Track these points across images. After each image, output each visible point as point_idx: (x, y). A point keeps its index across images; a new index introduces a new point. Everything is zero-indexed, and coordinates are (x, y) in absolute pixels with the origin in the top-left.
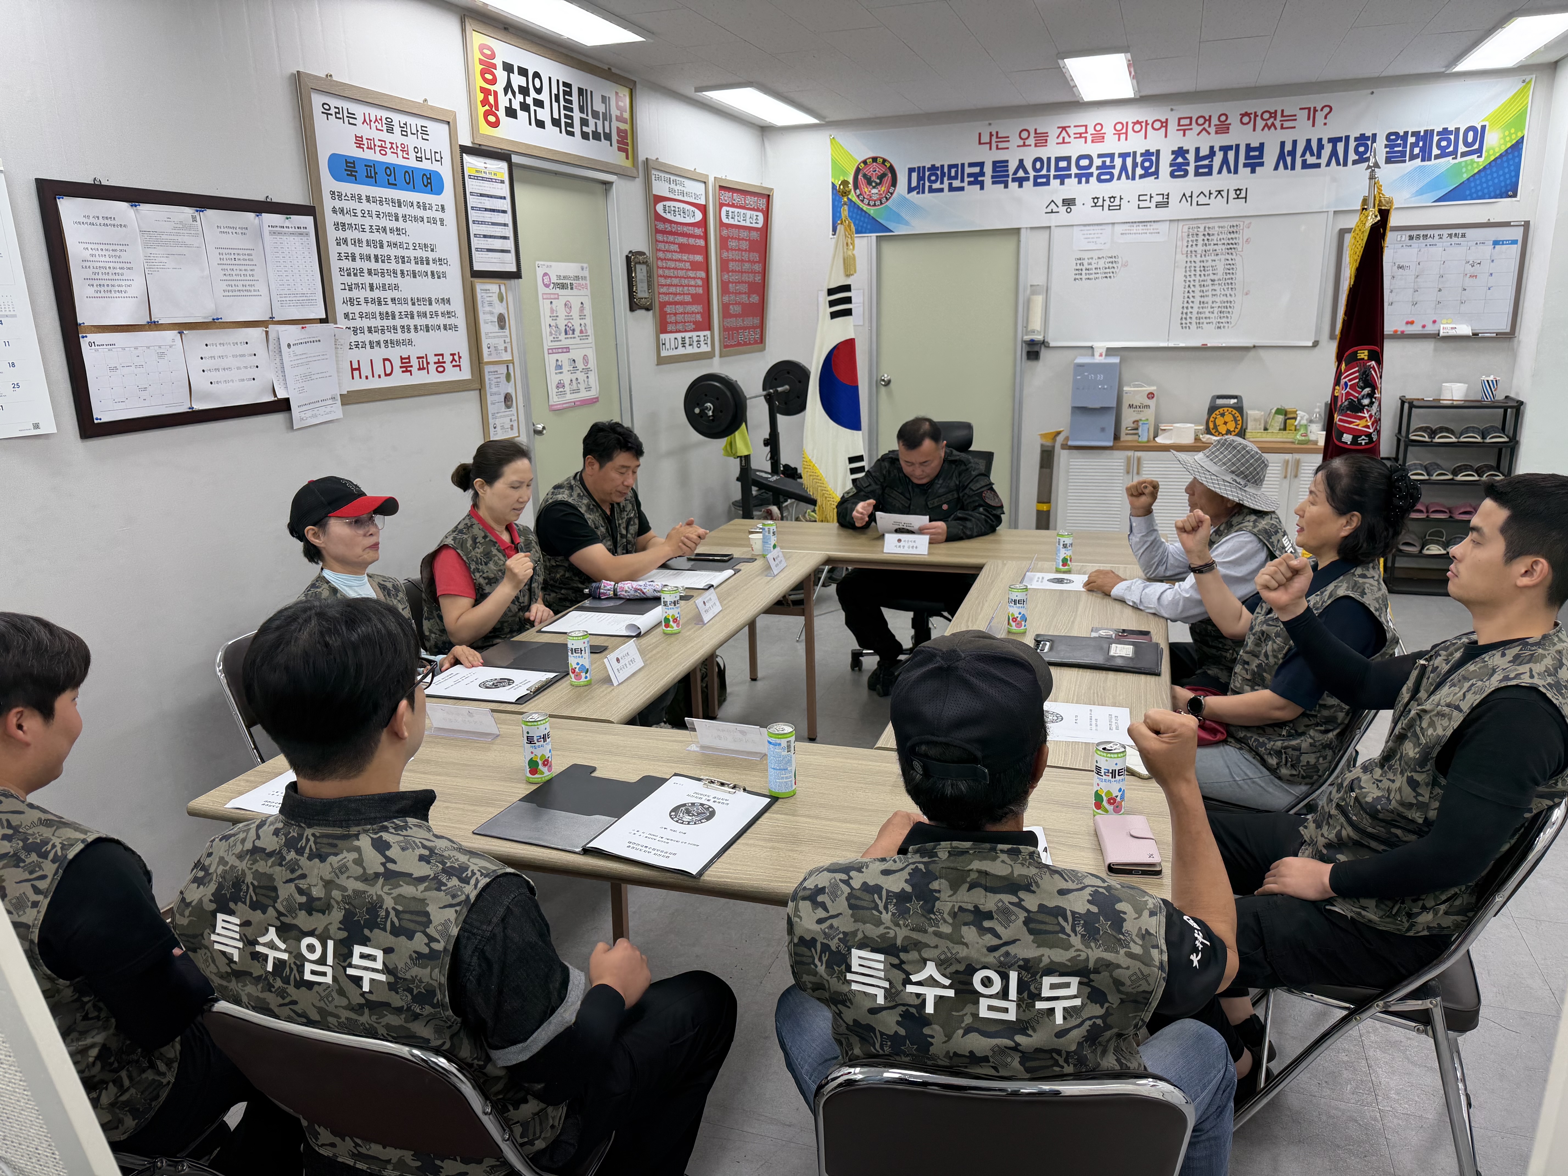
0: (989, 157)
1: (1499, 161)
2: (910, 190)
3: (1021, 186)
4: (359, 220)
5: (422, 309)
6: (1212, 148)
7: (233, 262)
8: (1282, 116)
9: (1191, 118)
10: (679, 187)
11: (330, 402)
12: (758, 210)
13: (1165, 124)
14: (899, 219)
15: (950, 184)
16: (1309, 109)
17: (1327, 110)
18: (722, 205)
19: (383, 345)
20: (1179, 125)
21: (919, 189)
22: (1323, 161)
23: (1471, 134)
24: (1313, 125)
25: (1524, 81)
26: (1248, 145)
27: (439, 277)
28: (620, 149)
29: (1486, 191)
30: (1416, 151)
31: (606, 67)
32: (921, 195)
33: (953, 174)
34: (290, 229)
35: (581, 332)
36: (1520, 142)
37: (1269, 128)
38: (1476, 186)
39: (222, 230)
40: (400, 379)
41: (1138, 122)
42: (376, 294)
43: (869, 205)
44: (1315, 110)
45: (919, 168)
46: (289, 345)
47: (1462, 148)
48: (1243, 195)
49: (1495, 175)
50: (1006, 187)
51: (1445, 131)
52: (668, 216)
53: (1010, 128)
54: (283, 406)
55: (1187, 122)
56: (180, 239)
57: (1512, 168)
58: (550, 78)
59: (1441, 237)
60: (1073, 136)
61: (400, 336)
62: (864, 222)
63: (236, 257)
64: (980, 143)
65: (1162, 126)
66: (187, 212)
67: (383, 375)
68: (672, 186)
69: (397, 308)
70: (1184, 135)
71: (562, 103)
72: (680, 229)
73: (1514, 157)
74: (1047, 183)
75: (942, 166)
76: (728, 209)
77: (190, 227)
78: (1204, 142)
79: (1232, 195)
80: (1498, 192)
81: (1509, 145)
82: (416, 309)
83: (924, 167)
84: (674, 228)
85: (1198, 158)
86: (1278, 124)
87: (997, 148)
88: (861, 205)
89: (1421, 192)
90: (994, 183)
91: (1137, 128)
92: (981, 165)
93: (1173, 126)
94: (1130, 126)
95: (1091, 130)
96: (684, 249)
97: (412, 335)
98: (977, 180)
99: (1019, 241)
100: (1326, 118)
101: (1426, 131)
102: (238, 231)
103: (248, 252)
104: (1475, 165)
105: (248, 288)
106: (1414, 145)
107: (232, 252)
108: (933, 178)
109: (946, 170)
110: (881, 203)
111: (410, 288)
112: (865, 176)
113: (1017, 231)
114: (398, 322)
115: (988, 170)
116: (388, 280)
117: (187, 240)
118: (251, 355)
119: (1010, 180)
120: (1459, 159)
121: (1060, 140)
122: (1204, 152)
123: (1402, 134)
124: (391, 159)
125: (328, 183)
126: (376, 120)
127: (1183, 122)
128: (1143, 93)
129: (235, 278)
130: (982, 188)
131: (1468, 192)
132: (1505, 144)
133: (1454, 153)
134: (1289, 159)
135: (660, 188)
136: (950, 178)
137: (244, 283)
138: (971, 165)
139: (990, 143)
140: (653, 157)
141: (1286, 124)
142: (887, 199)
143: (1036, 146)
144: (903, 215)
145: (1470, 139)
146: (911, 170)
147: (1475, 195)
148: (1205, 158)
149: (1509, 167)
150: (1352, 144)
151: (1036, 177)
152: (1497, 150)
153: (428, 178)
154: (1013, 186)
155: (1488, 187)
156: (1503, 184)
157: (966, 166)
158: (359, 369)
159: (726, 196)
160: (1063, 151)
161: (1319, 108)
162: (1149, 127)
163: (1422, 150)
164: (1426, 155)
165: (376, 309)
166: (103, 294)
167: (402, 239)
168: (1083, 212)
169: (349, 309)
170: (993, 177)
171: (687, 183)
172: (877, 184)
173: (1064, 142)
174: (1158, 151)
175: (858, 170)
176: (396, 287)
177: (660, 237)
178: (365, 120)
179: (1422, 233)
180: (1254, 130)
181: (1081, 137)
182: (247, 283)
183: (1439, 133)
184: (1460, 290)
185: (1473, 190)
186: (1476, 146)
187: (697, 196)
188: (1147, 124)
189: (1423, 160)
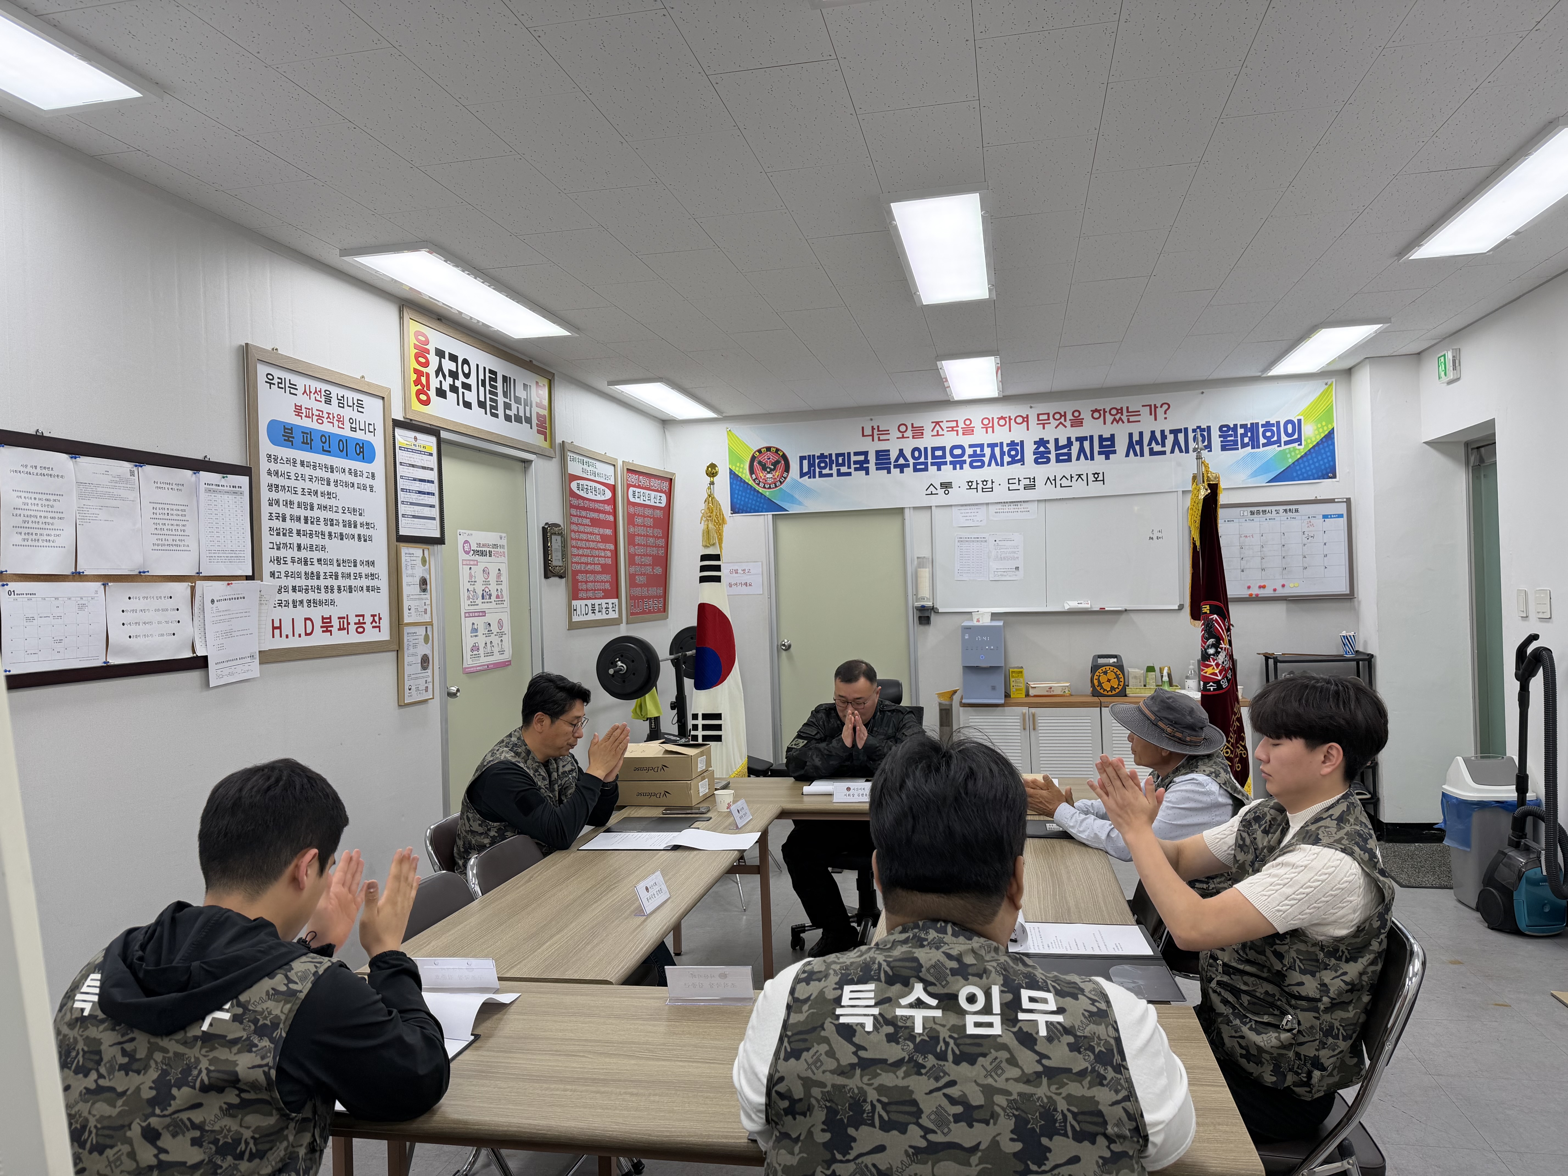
0: (872, 447)
1: (1317, 448)
2: (802, 475)
3: (902, 472)
4: (292, 483)
5: (347, 570)
6: (1069, 439)
7: (166, 517)
8: (1128, 412)
9: (1048, 414)
10: (591, 468)
11: (249, 660)
12: (661, 491)
13: (1026, 419)
14: (793, 500)
15: (838, 470)
16: (1150, 406)
17: (1166, 407)
18: (629, 486)
19: (305, 604)
20: (1038, 420)
21: (811, 474)
22: (1168, 448)
23: (1290, 427)
24: (1156, 419)
25: (1326, 384)
26: (1100, 437)
27: (365, 540)
28: (539, 432)
29: (1310, 473)
30: (1246, 440)
31: (528, 360)
32: (812, 479)
33: (840, 461)
34: (225, 488)
35: (498, 597)
36: (1332, 432)
37: (1118, 422)
38: (1301, 469)
39: (159, 485)
40: (320, 639)
41: (1002, 418)
42: (303, 554)
43: (764, 487)
44: (1156, 407)
45: (809, 456)
46: (213, 601)
47: (1284, 438)
48: (1100, 478)
49: (1315, 460)
50: (889, 472)
51: (1268, 424)
52: (581, 493)
53: (890, 423)
54: (200, 663)
55: (1046, 417)
56: (116, 492)
57: (1329, 454)
58: (477, 365)
59: (1277, 512)
60: (946, 430)
61: (323, 596)
62: (760, 503)
63: (170, 512)
64: (863, 436)
65: (1024, 421)
66: (125, 467)
67: (303, 634)
68: (585, 467)
69: (322, 569)
70: (1044, 428)
71: (488, 387)
72: (592, 505)
73: (1328, 446)
74: (926, 469)
75: (831, 455)
76: (634, 489)
77: (127, 481)
78: (1063, 434)
79: (1091, 478)
80: (1320, 474)
81: (1323, 435)
82: (340, 570)
83: (814, 456)
84: (587, 504)
85: (1058, 447)
86: (1125, 418)
87: (879, 440)
88: (757, 488)
89: (1255, 474)
90: (877, 469)
91: (1002, 422)
92: (865, 454)
93: (1033, 420)
94: (996, 421)
95: (961, 425)
96: (595, 523)
97: (335, 596)
98: (862, 466)
99: (904, 519)
100: (1165, 413)
101: (1252, 424)
102: (174, 487)
103: (183, 508)
104: (1297, 452)
105: (178, 543)
106: (1243, 436)
107: (166, 507)
108: (823, 465)
109: (834, 458)
110: (776, 486)
111: (336, 549)
112: (760, 463)
113: (901, 511)
114: (322, 583)
115: (872, 458)
116: (316, 541)
117: (123, 493)
118: (174, 610)
119: (892, 466)
120: (1283, 447)
121: (935, 433)
122: (1063, 442)
123: (1232, 426)
124: (326, 427)
125: (266, 446)
126: (316, 392)
127: (1041, 417)
128: (1007, 393)
129: (166, 532)
130: (867, 473)
131: (1295, 474)
132: (1320, 434)
133: (1278, 441)
134: (1137, 448)
135: (574, 468)
136: (838, 465)
137: (175, 538)
138: (856, 454)
139: (873, 435)
140: (568, 440)
141: (1132, 419)
142: (781, 483)
143: (913, 437)
144: (797, 496)
145: (1290, 430)
146: (802, 458)
147: (1301, 477)
148: (1064, 447)
149: (1326, 453)
150: (1191, 435)
151: (915, 465)
152: (1313, 439)
153: (360, 448)
154: (895, 472)
155: (1311, 470)
156: (1323, 467)
157: (852, 454)
158: (280, 628)
159: (633, 478)
160: (938, 442)
161: (1158, 405)
162: (1012, 422)
163: (1251, 439)
164: (1255, 444)
165: (302, 568)
166: (30, 543)
167: (332, 502)
168: (960, 493)
169: (275, 567)
170: (876, 464)
171: (598, 464)
172: (772, 470)
173: (938, 435)
174: (1022, 442)
175: (753, 458)
176: (323, 548)
177: (574, 512)
178: (305, 391)
179: (1261, 509)
180: (1105, 423)
181: (953, 430)
182: (177, 538)
183: (1263, 426)
184: (1301, 557)
185: (1299, 473)
186: (1296, 436)
187: (606, 477)
188: (1010, 419)
189: (1252, 448)
